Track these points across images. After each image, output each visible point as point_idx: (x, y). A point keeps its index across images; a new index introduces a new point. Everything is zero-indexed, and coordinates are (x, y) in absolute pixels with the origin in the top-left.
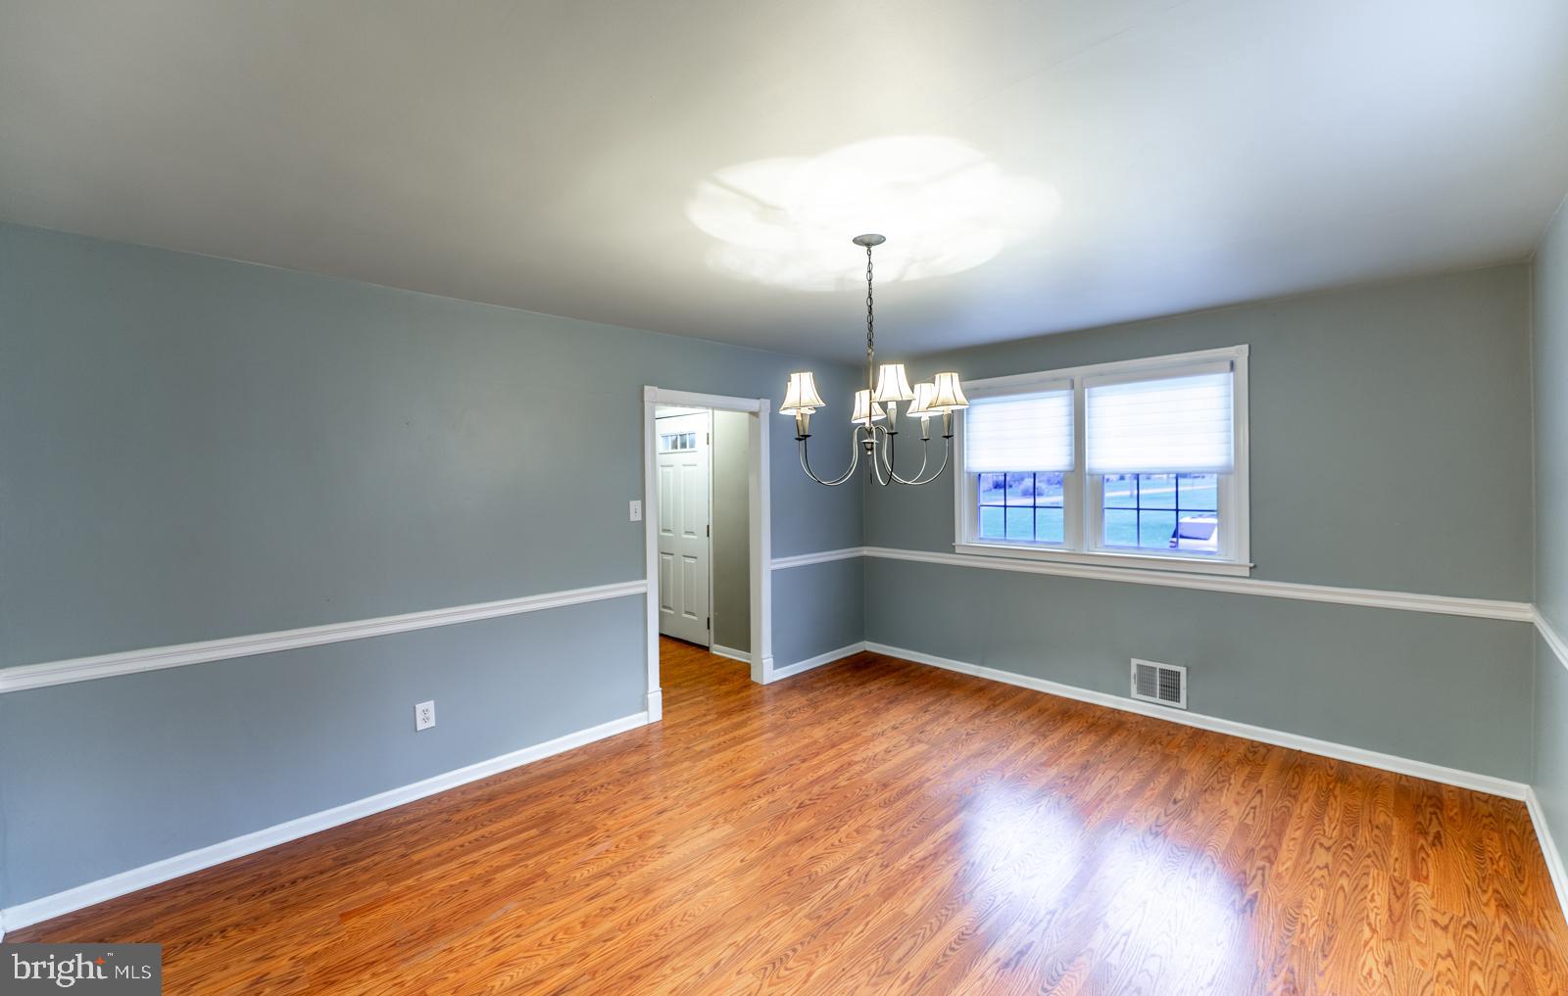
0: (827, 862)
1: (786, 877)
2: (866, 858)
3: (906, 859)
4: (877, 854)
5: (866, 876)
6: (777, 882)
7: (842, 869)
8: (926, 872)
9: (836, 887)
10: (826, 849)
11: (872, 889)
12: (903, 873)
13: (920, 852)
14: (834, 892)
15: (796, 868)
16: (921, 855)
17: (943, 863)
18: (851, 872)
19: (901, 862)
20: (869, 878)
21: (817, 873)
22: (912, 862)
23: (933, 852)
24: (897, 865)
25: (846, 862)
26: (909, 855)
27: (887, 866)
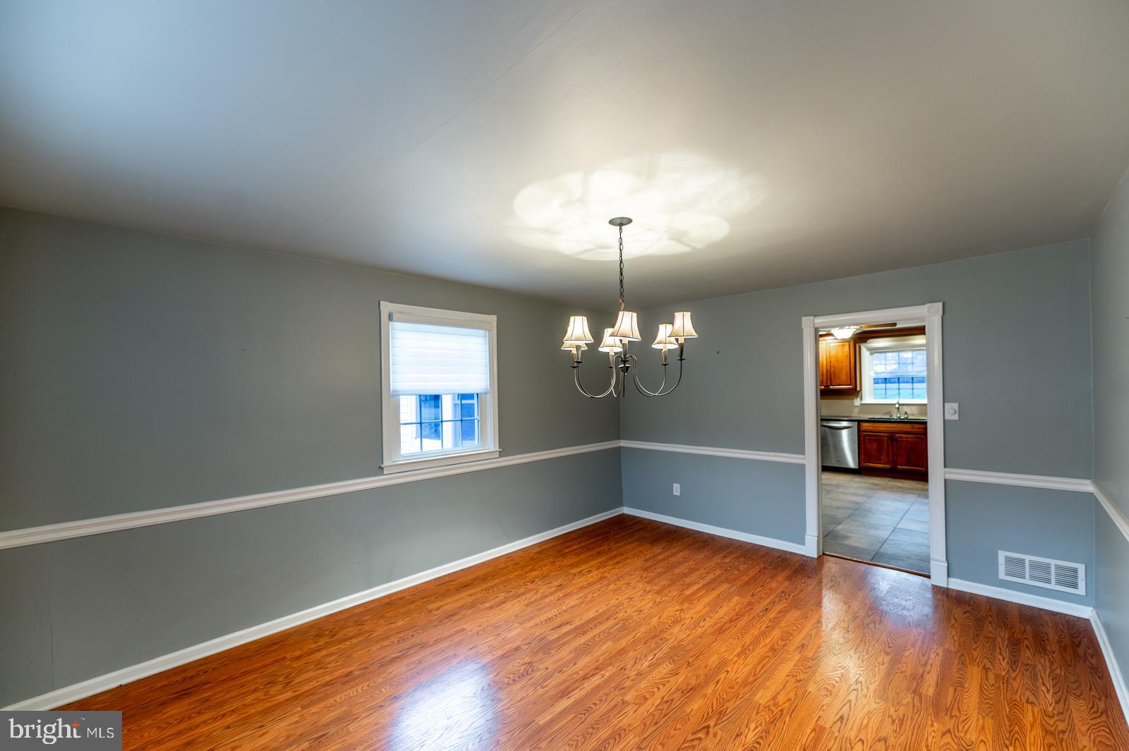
0: (665, 671)
1: (691, 660)
2: (637, 675)
3: (607, 674)
4: (628, 678)
5: (635, 662)
6: (695, 657)
7: (653, 666)
8: (595, 665)
9: (655, 655)
10: (669, 681)
11: (631, 654)
12: (611, 664)
13: (596, 680)
14: (655, 652)
15: (685, 666)
16: (596, 678)
17: (580, 672)
18: (646, 664)
19: (611, 672)
20: (634, 660)
21: (670, 663)
22: (602, 672)
23: (586, 680)
24: (614, 670)
25: (650, 672)
26: (605, 677)
27: (621, 669)
